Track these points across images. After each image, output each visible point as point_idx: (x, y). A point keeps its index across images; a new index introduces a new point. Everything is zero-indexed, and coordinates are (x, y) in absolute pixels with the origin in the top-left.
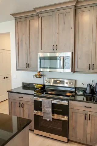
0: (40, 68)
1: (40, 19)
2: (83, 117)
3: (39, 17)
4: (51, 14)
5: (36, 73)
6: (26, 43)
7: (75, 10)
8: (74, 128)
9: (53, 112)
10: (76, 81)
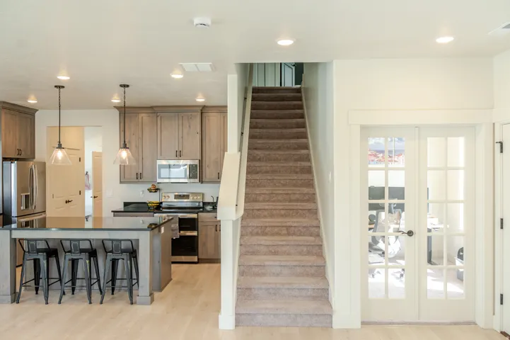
0: (160, 178)
1: (159, 118)
2: (214, 229)
3: (157, 116)
4: (173, 114)
5: (150, 186)
6: (136, 146)
7: (202, 113)
8: (204, 244)
9: (181, 229)
10: (203, 194)
